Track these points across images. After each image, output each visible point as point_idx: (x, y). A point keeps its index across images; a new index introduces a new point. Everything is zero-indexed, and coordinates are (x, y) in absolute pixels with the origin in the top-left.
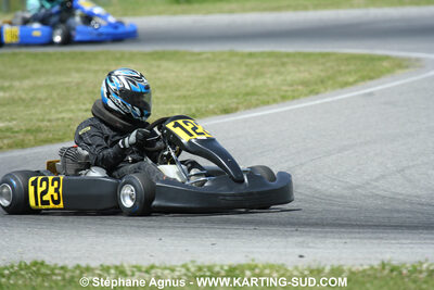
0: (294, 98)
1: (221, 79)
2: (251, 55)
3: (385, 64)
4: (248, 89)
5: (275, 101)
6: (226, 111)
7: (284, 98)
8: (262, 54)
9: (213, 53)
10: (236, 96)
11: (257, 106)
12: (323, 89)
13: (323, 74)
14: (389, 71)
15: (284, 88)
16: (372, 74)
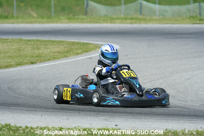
0: (58, 58)
1: (23, 50)
2: (29, 40)
3: (91, 46)
4: (37, 54)
5: (51, 59)
6: (32, 63)
7: (54, 58)
8: (34, 40)
9: (12, 39)
10: (33, 57)
11: (44, 61)
12: (69, 55)
13: (65, 49)
14: (94, 49)
15: (52, 54)
16: (87, 50)
